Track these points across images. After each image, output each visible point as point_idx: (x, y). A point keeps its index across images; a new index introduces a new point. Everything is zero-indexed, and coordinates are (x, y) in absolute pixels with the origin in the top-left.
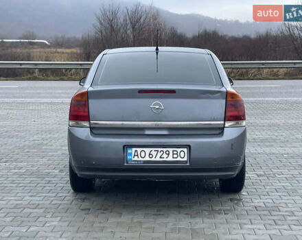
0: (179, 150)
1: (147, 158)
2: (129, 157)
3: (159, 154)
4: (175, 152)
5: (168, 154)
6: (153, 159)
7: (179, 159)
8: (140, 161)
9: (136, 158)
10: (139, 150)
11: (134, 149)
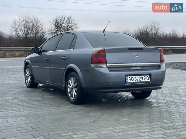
0: (146, 76)
1: (134, 81)
2: (127, 81)
3: (139, 79)
4: (145, 77)
5: (142, 78)
6: (137, 81)
7: (147, 80)
8: (132, 82)
9: (130, 81)
10: (131, 77)
11: (128, 77)
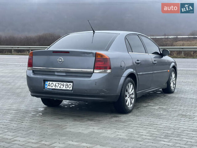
0: (69, 84)
1: (54, 87)
2: (46, 86)
3: (60, 85)
4: (67, 85)
5: (64, 86)
6: (56, 88)
7: (68, 89)
8: (50, 89)
9: (49, 87)
10: (51, 83)
11: (48, 82)
